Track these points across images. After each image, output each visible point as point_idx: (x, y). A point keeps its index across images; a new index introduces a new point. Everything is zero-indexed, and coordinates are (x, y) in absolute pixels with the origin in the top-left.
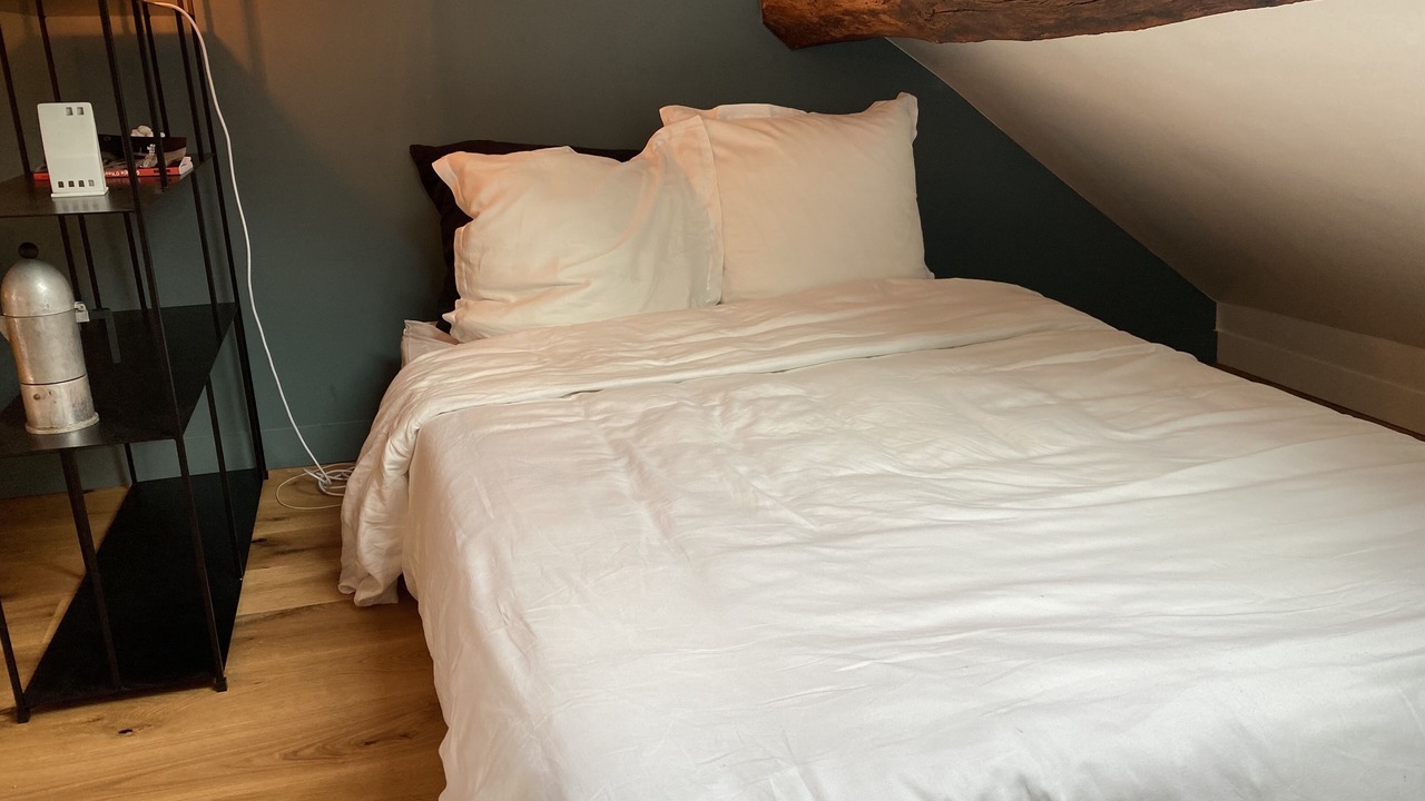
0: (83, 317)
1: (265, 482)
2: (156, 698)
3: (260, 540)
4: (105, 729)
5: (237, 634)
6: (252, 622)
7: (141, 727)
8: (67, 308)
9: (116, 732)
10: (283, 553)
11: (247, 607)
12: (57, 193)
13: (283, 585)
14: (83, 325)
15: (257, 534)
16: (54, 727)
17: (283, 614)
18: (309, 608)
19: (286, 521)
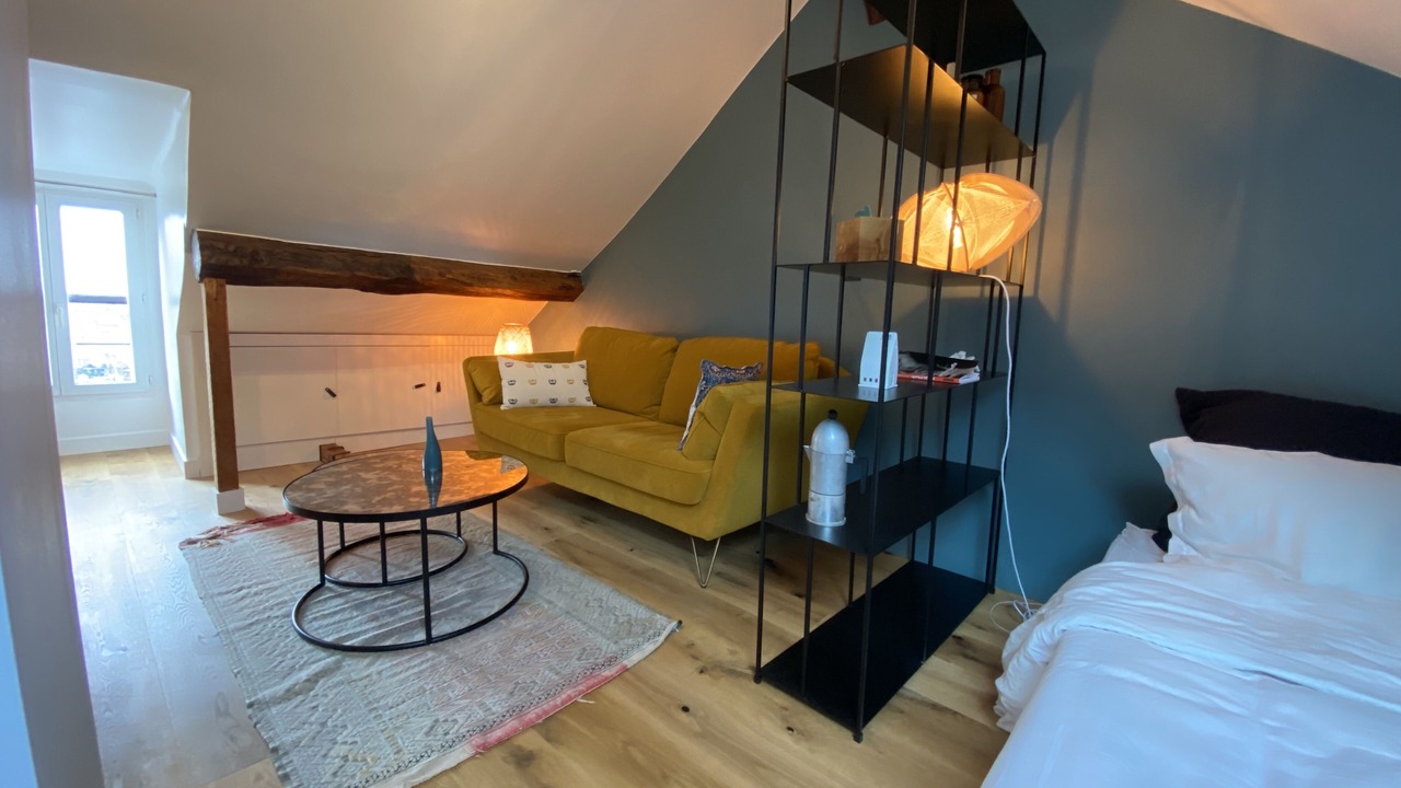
0: (850, 460)
1: (989, 595)
2: (822, 718)
3: (959, 638)
4: (784, 719)
5: (895, 701)
6: (912, 699)
7: (801, 733)
8: (842, 453)
9: (786, 725)
10: (966, 656)
11: (917, 685)
12: (862, 384)
13: (949, 682)
14: (848, 464)
15: (961, 631)
16: (765, 697)
17: (935, 707)
18: (955, 713)
19: (985, 632)
